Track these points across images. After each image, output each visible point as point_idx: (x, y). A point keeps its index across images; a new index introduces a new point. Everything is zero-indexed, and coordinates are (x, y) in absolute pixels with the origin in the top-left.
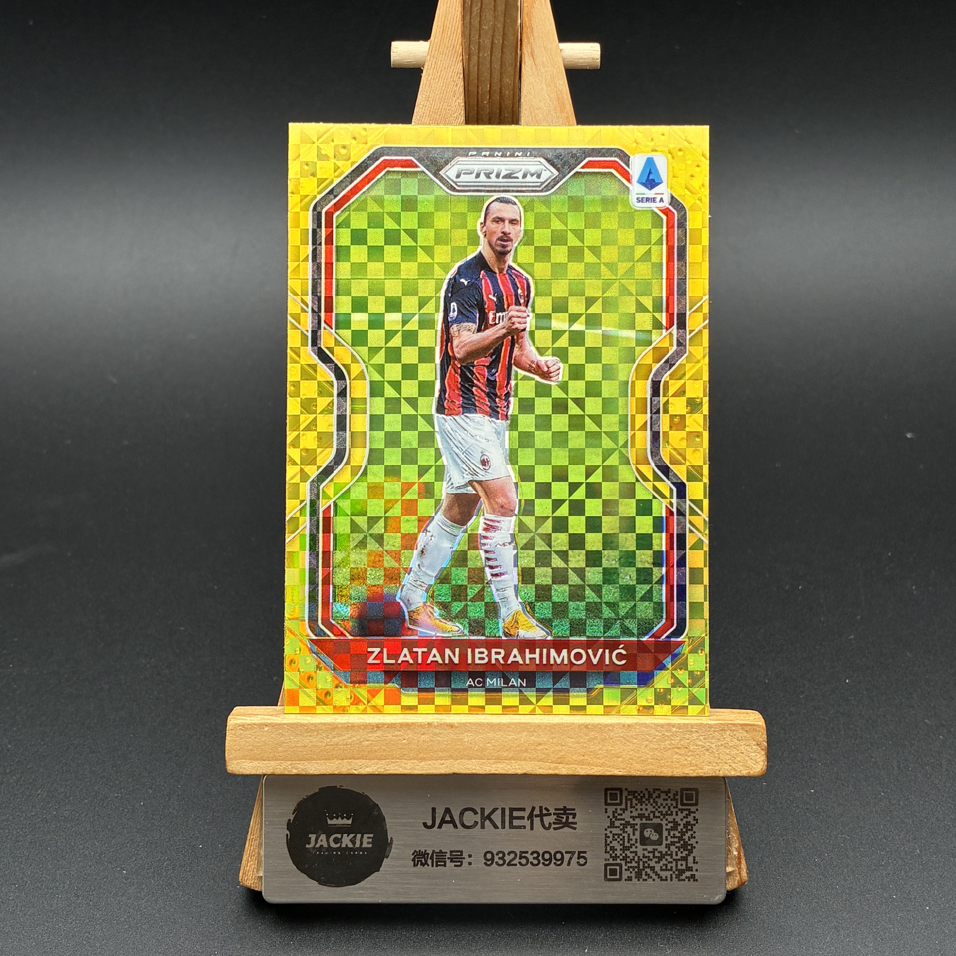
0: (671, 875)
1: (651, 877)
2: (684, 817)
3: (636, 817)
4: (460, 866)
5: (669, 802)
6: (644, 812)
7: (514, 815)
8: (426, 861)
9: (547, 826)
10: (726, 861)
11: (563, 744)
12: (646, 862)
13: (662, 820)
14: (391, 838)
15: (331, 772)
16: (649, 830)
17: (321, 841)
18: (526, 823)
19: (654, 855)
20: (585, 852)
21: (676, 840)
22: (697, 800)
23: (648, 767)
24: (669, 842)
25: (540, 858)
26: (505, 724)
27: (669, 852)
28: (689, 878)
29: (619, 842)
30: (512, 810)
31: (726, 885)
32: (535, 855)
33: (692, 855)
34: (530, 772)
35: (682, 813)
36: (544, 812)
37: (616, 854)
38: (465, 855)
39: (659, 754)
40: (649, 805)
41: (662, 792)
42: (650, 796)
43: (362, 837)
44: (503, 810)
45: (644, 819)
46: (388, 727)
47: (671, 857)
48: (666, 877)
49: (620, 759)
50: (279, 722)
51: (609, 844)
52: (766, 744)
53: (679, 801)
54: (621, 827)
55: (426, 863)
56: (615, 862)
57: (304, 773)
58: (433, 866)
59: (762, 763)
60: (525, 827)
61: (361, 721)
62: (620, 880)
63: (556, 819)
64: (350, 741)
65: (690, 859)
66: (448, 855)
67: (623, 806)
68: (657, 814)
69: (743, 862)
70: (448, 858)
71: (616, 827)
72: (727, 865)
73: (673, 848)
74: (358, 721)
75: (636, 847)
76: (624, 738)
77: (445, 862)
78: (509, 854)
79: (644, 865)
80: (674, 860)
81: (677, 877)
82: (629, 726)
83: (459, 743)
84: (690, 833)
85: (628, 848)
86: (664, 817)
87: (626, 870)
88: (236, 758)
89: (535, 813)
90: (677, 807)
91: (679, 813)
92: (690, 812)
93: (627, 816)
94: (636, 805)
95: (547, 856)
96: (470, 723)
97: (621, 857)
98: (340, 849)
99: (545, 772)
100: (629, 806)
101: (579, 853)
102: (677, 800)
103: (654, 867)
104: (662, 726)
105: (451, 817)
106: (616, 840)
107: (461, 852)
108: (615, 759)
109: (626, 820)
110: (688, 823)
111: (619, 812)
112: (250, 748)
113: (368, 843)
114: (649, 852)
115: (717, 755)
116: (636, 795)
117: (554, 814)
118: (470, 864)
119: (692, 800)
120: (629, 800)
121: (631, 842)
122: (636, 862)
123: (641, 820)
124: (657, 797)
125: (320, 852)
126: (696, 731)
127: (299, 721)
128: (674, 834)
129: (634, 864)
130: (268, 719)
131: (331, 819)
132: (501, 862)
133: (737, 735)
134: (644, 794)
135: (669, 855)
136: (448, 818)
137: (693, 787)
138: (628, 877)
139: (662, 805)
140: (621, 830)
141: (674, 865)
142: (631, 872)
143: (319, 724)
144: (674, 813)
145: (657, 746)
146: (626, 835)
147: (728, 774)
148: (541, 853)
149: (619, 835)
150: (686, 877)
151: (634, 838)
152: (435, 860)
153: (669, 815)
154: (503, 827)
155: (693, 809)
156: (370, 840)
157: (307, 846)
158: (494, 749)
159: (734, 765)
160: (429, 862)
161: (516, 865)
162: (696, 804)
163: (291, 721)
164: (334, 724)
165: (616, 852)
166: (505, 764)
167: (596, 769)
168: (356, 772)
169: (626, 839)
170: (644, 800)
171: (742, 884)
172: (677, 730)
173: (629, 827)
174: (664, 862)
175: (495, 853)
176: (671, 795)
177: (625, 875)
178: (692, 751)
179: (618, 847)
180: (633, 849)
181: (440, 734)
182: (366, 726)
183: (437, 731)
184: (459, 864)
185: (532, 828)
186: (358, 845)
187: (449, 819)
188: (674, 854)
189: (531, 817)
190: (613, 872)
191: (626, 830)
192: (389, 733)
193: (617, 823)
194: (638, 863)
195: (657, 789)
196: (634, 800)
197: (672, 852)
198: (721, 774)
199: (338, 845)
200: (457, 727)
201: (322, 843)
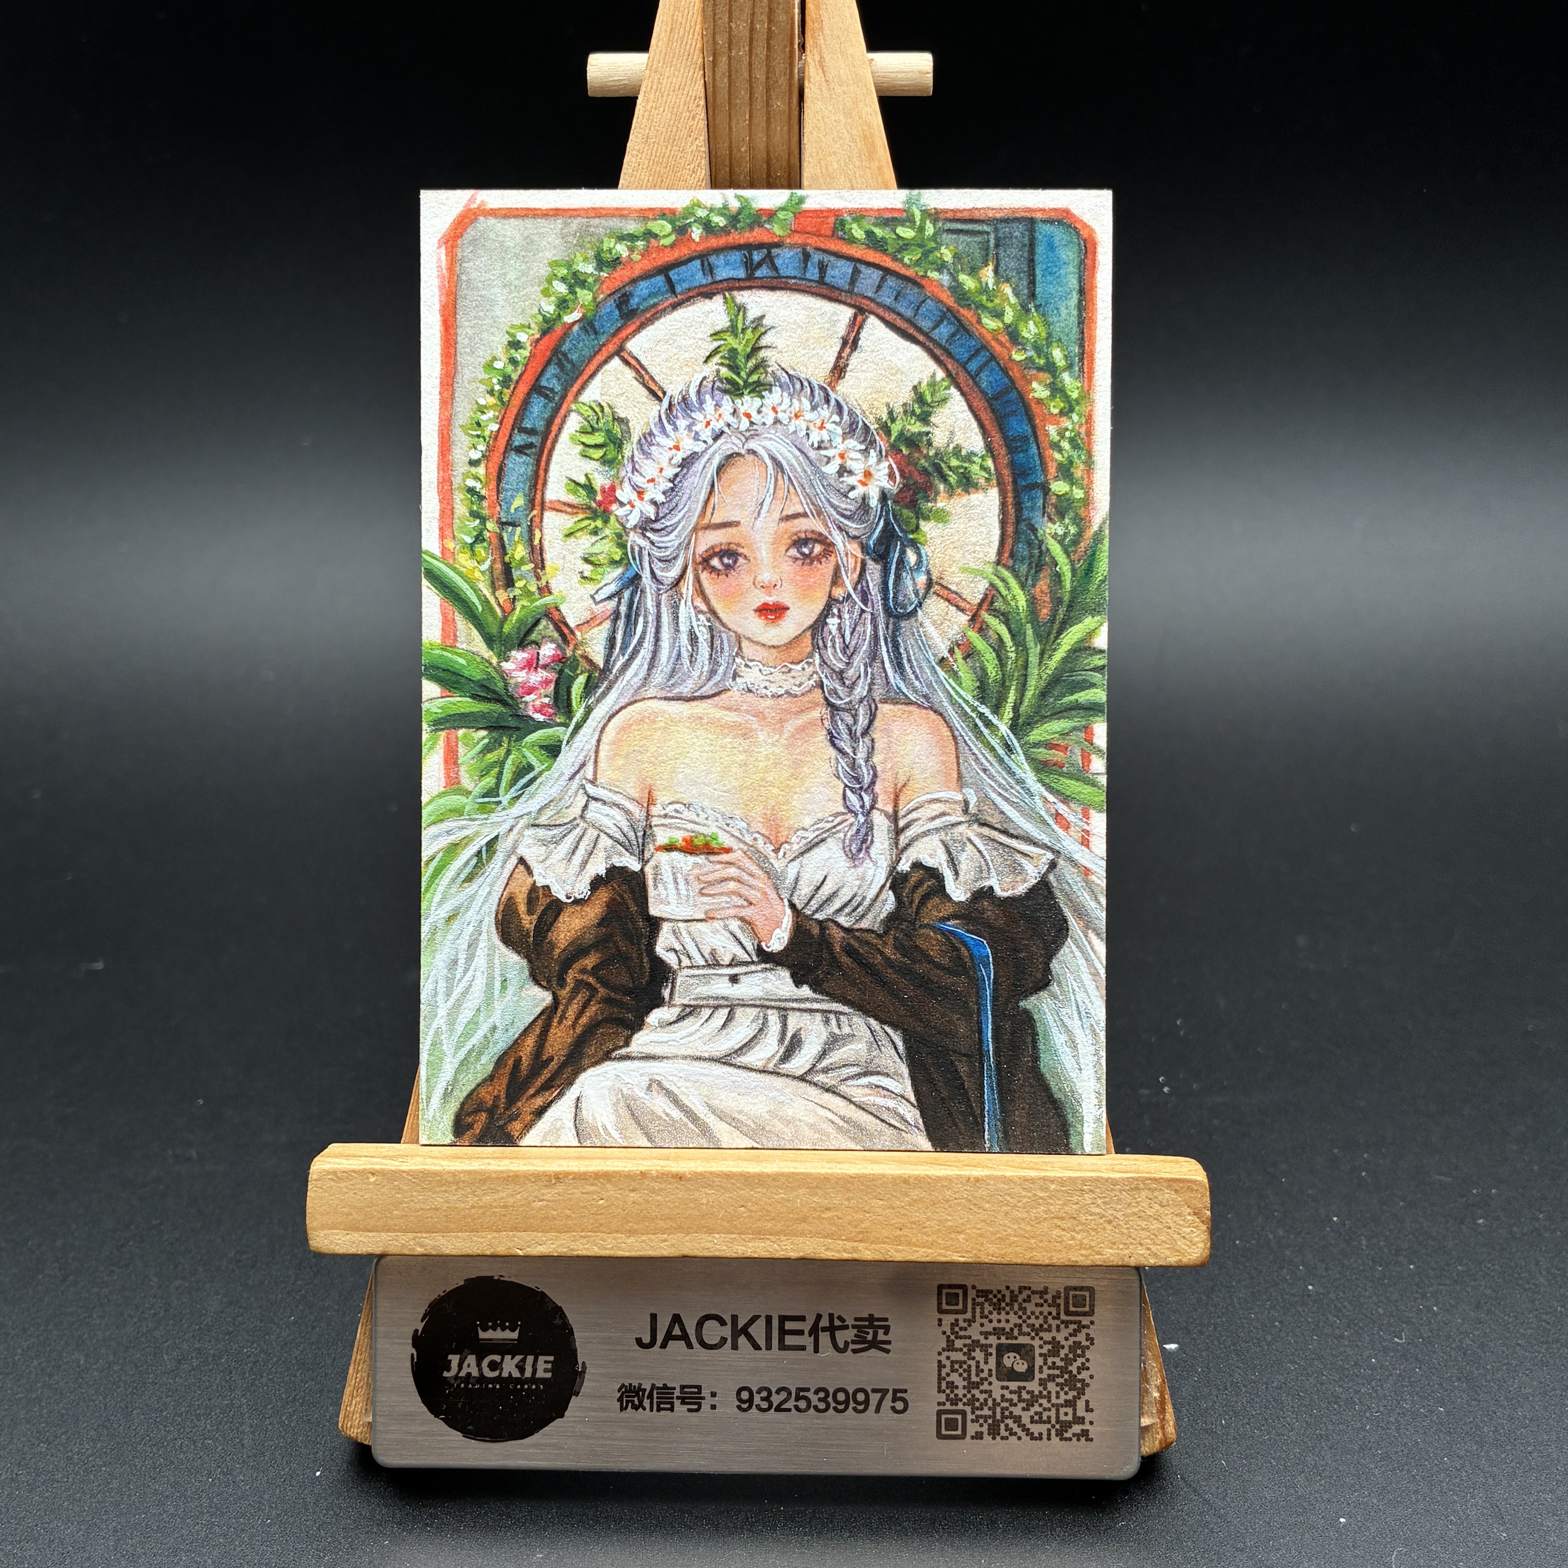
0: (1049, 1430)
1: (1016, 1434)
2: (1071, 1335)
3: (990, 1334)
4: (697, 1410)
5: (1046, 1309)
6: (1003, 1324)
7: (787, 1328)
8: (641, 1402)
9: (841, 1346)
10: (1141, 1408)
11: (867, 1208)
12: (1007, 1409)
13: (1033, 1338)
14: (584, 1363)
15: (479, 1252)
16: (1012, 1355)
17: (469, 1366)
18: (807, 1341)
19: (1020, 1396)
20: (906, 1391)
21: (1057, 1372)
22: (1092, 1306)
23: (1010, 1250)
24: (1044, 1376)
25: (830, 1399)
26: (768, 1176)
27: (1045, 1393)
28: (1078, 1436)
29: (961, 1375)
30: (783, 1319)
31: (1140, 1447)
32: (822, 1395)
33: (1084, 1398)
34: (812, 1256)
35: (1067, 1327)
36: (837, 1323)
37: (956, 1395)
38: (705, 1393)
39: (1029, 1228)
40: (1012, 1313)
41: (1033, 1292)
42: (1014, 1298)
43: (535, 1361)
44: (769, 1319)
45: (1003, 1338)
46: (574, 1179)
47: (1049, 1401)
48: (1041, 1434)
49: (962, 1236)
50: (393, 1168)
51: (944, 1379)
52: (1209, 1213)
53: (1062, 1307)
54: (965, 1350)
55: (641, 1405)
56: (954, 1408)
57: (434, 1253)
58: (652, 1410)
59: (1201, 1245)
60: (803, 1348)
61: (530, 1168)
62: (963, 1436)
63: (856, 1336)
64: (511, 1200)
65: (1081, 1404)
66: (677, 1393)
67: (969, 1315)
68: (1025, 1329)
69: (1169, 1408)
70: (678, 1398)
71: (957, 1350)
72: (1141, 1415)
73: (1051, 1387)
74: (525, 1168)
75: (990, 1384)
76: (970, 1201)
77: (672, 1404)
78: (778, 1392)
79: (1002, 1413)
80: (1053, 1405)
81: (1059, 1434)
82: (977, 1180)
83: (692, 1205)
84: (1080, 1361)
85: (976, 1385)
86: (1037, 1335)
87: (973, 1421)
88: (323, 1227)
89: (822, 1324)
90: (1057, 1317)
91: (1062, 1326)
92: (1081, 1327)
93: (974, 1332)
94: (991, 1313)
95: (841, 1397)
96: (711, 1173)
97: (965, 1400)
98: (499, 1379)
99: (836, 1256)
100: (978, 1314)
101: (895, 1391)
102: (1059, 1305)
103: (1020, 1417)
104: (1032, 1180)
105: (683, 1329)
106: (957, 1371)
107: (699, 1388)
108: (953, 1236)
109: (974, 1338)
110: (1077, 1344)
111: (962, 1324)
112: (345, 1210)
113: (546, 1370)
114: (1011, 1392)
115: (1125, 1231)
116: (991, 1296)
117: (854, 1327)
118: (713, 1407)
119: (1085, 1306)
120: (978, 1304)
121: (982, 1375)
122: (989, 1409)
123: (999, 1338)
124: (1024, 1301)
125: (467, 1384)
126: (1091, 1191)
127: (427, 1167)
128: (1054, 1363)
129: (986, 1412)
130: (376, 1164)
131: (485, 1329)
132: (765, 1405)
133: (1160, 1198)
134: (1004, 1296)
135: (1044, 1397)
136: (677, 1331)
137: (1085, 1284)
138: (977, 1433)
139: (1033, 1313)
140: (965, 1354)
141: (1053, 1413)
142: (981, 1425)
143: (460, 1172)
144: (1054, 1327)
145: (1025, 1215)
146: (973, 1363)
147: (1143, 1261)
148: (831, 1391)
149: (961, 1363)
150: (1074, 1435)
151: (986, 1368)
152: (655, 1400)
153: (1046, 1330)
154: (769, 1347)
155: (1085, 1321)
156: (549, 1366)
157: (446, 1374)
158: (751, 1217)
159: (1154, 1248)
160: (646, 1403)
161: (789, 1410)
162: (1091, 1313)
163: (413, 1168)
164: (485, 1172)
165: (956, 1392)
166: (768, 1243)
167: (922, 1251)
168: (520, 1253)
169: (973, 1369)
170: (1003, 1305)
171: (1167, 1445)
172: (1059, 1188)
173: (978, 1350)
174: (1036, 1409)
175: (754, 1389)
176: (1049, 1297)
177: (972, 1429)
178: (1083, 1224)
179: (960, 1382)
180: (986, 1386)
181: (660, 1189)
182: (537, 1177)
183: (656, 1186)
184: (696, 1407)
185: (816, 1350)
186: (528, 1374)
187: (679, 1333)
188: (1053, 1395)
189: (814, 1331)
190: (951, 1425)
191: (973, 1354)
192: (575, 1188)
193: (958, 1343)
194: (993, 1409)
195: (1025, 1288)
196: (986, 1305)
197: (1049, 1393)
198: (1133, 1262)
199: (495, 1374)
200: (689, 1180)
201: (469, 1370)
